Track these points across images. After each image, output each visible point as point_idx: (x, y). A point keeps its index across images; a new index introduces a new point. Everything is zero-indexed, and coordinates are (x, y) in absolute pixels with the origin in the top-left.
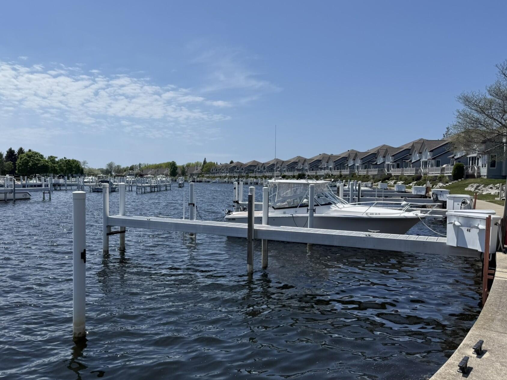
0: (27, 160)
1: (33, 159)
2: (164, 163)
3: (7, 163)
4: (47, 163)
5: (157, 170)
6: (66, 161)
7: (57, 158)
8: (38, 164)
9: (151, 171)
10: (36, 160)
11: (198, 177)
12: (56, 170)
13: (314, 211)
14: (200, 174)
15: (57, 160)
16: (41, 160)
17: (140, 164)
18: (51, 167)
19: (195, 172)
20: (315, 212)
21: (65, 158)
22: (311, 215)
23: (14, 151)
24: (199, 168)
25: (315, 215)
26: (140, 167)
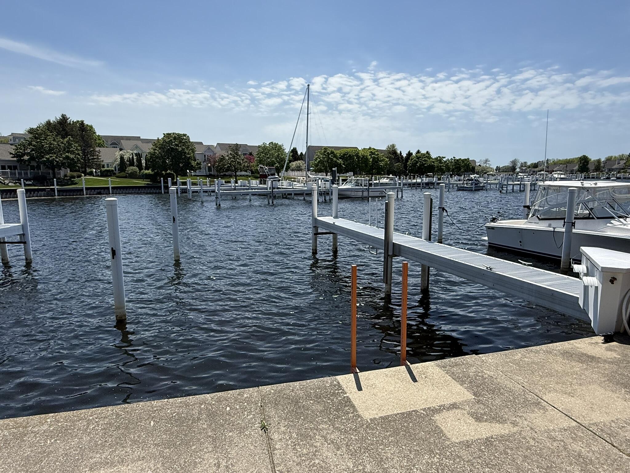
0: (417, 161)
1: (421, 160)
2: (576, 158)
3: (396, 164)
4: (433, 163)
5: (566, 165)
6: (455, 160)
7: (445, 158)
8: (425, 164)
9: (558, 167)
10: (424, 161)
11: (619, 172)
12: (442, 169)
13: (573, 224)
14: (623, 169)
15: (444, 159)
16: (428, 160)
17: (548, 160)
18: (438, 167)
19: (616, 166)
20: (574, 226)
21: (454, 157)
22: (569, 231)
23: (412, 154)
24: (622, 162)
25: (574, 231)
26: (547, 163)
